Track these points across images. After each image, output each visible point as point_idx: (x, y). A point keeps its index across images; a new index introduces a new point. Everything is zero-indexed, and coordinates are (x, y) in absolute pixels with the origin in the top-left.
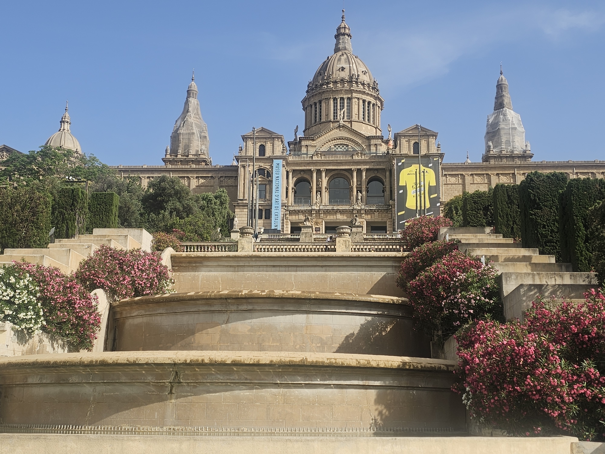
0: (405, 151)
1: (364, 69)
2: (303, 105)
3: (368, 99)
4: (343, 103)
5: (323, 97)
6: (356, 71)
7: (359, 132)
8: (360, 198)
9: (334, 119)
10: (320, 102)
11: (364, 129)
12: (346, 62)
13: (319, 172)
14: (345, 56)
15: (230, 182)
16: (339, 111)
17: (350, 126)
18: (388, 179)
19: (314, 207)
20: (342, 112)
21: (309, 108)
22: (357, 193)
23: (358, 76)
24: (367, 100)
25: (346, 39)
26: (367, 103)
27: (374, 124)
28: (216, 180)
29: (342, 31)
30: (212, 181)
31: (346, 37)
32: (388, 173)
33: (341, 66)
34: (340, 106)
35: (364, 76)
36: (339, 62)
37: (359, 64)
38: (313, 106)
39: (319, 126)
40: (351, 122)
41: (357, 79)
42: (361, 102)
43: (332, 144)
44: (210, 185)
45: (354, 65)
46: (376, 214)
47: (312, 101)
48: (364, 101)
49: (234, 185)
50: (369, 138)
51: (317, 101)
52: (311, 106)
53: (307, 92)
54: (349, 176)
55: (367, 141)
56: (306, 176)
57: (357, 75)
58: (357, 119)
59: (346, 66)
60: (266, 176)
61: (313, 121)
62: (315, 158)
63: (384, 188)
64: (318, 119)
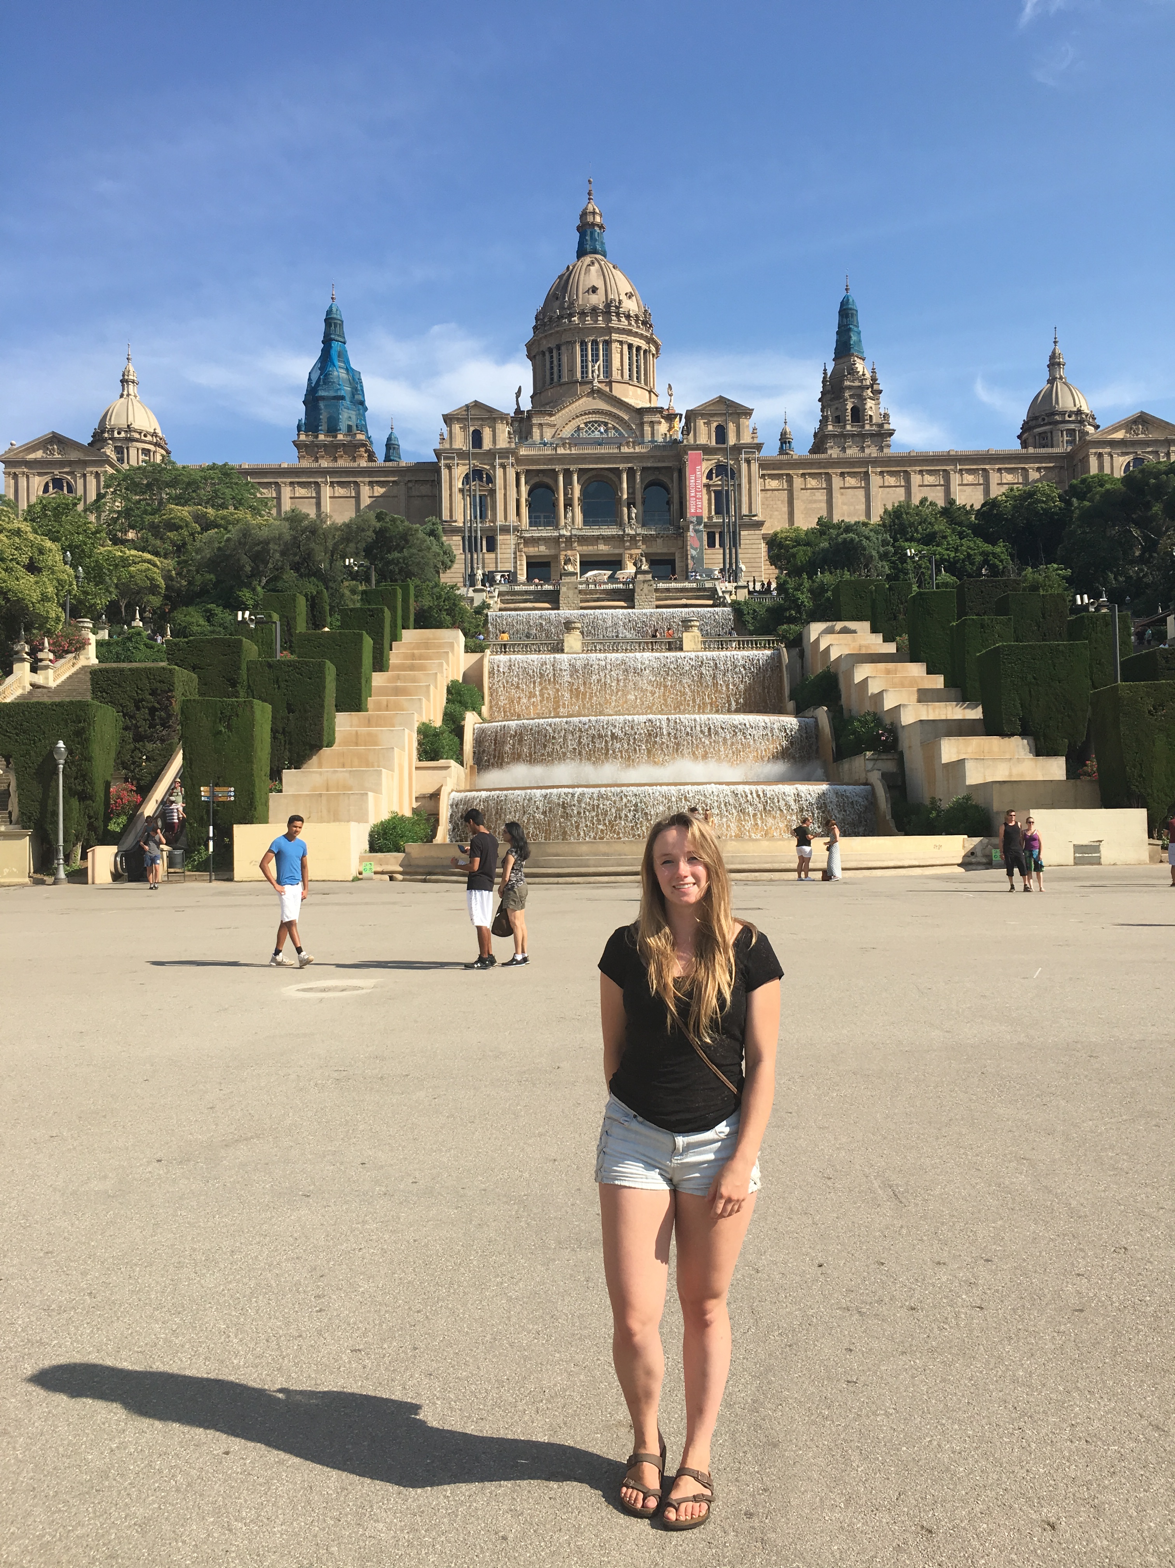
0: (703, 440)
1: (629, 289)
2: (529, 351)
3: (637, 342)
4: (597, 350)
5: (564, 339)
6: (616, 294)
7: (624, 400)
9: (582, 377)
10: (558, 347)
12: (598, 276)
13: (568, 474)
14: (597, 264)
15: (425, 489)
16: (590, 364)
17: (609, 391)
18: (676, 485)
19: (563, 532)
20: (596, 367)
21: (539, 358)
22: (629, 507)
23: (620, 302)
24: (636, 344)
25: (596, 234)
26: (634, 350)
27: (646, 384)
28: (402, 486)
29: (590, 219)
30: (395, 488)
31: (597, 229)
32: (675, 475)
33: (591, 283)
34: (592, 355)
35: (629, 301)
36: (587, 277)
37: (620, 280)
38: (547, 355)
39: (559, 389)
40: (610, 384)
41: (618, 308)
42: (625, 347)
43: (580, 422)
44: (391, 495)
45: (613, 282)
46: (659, 541)
47: (545, 345)
48: (630, 346)
49: (433, 495)
50: (641, 412)
51: (552, 346)
52: (543, 353)
53: (536, 328)
54: (615, 479)
55: (638, 416)
56: (548, 480)
57: (617, 300)
58: (619, 378)
59: (600, 284)
60: (484, 482)
61: (547, 381)
62: (561, 450)
63: (668, 498)
64: (555, 376)
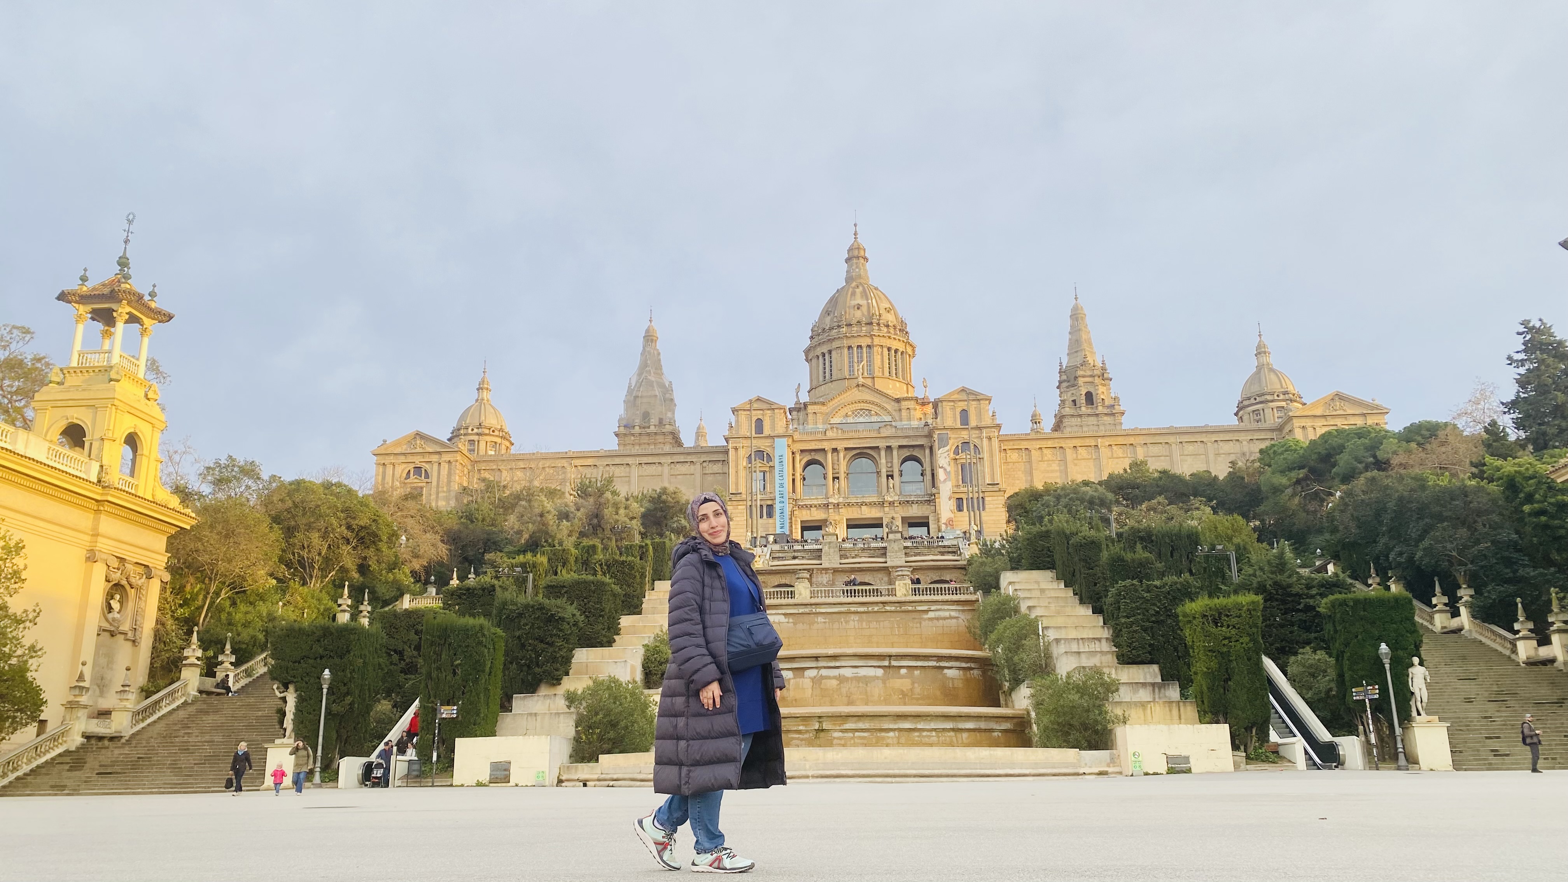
0: (949, 423)
1: (888, 306)
2: (807, 356)
3: (895, 345)
4: (862, 353)
5: (835, 344)
6: (876, 309)
7: (885, 391)
8: (891, 486)
9: (850, 375)
10: (830, 352)
11: (891, 386)
12: (862, 297)
13: (835, 451)
14: (861, 288)
15: (717, 468)
16: (856, 365)
17: (871, 384)
18: (928, 459)
19: (831, 500)
20: (861, 366)
21: (814, 361)
22: (888, 479)
23: (880, 316)
24: (894, 348)
25: (861, 264)
26: (893, 352)
27: (904, 379)
28: (698, 466)
29: (856, 253)
30: (692, 467)
31: (862, 260)
32: (927, 451)
33: (856, 302)
34: (858, 357)
35: (888, 315)
36: (853, 298)
37: (880, 298)
38: (821, 358)
39: (830, 384)
40: (873, 378)
41: (879, 320)
42: (885, 350)
43: (848, 410)
44: (689, 473)
45: (874, 301)
46: (915, 506)
47: (819, 351)
48: (889, 349)
49: (721, 472)
50: (898, 400)
51: (825, 351)
52: (818, 357)
53: (812, 338)
54: (876, 455)
55: (896, 405)
56: (818, 457)
57: (877, 314)
58: (880, 374)
59: (863, 302)
60: (765, 459)
61: (821, 378)
62: (830, 434)
63: (922, 471)
64: (827, 375)
